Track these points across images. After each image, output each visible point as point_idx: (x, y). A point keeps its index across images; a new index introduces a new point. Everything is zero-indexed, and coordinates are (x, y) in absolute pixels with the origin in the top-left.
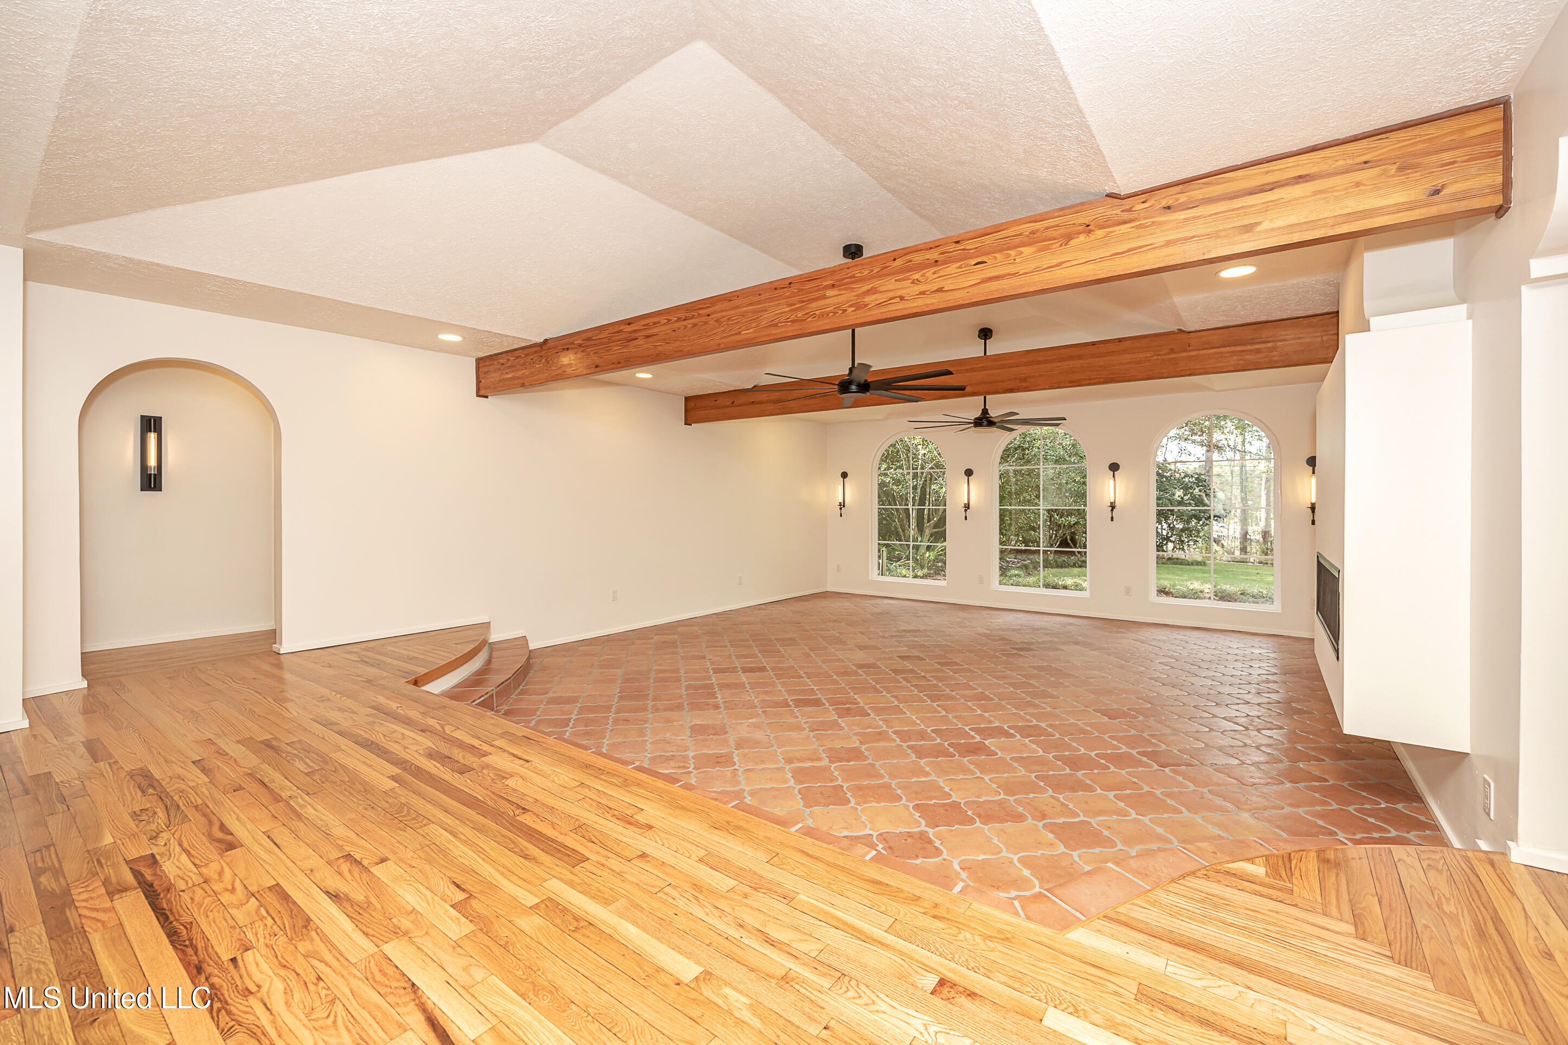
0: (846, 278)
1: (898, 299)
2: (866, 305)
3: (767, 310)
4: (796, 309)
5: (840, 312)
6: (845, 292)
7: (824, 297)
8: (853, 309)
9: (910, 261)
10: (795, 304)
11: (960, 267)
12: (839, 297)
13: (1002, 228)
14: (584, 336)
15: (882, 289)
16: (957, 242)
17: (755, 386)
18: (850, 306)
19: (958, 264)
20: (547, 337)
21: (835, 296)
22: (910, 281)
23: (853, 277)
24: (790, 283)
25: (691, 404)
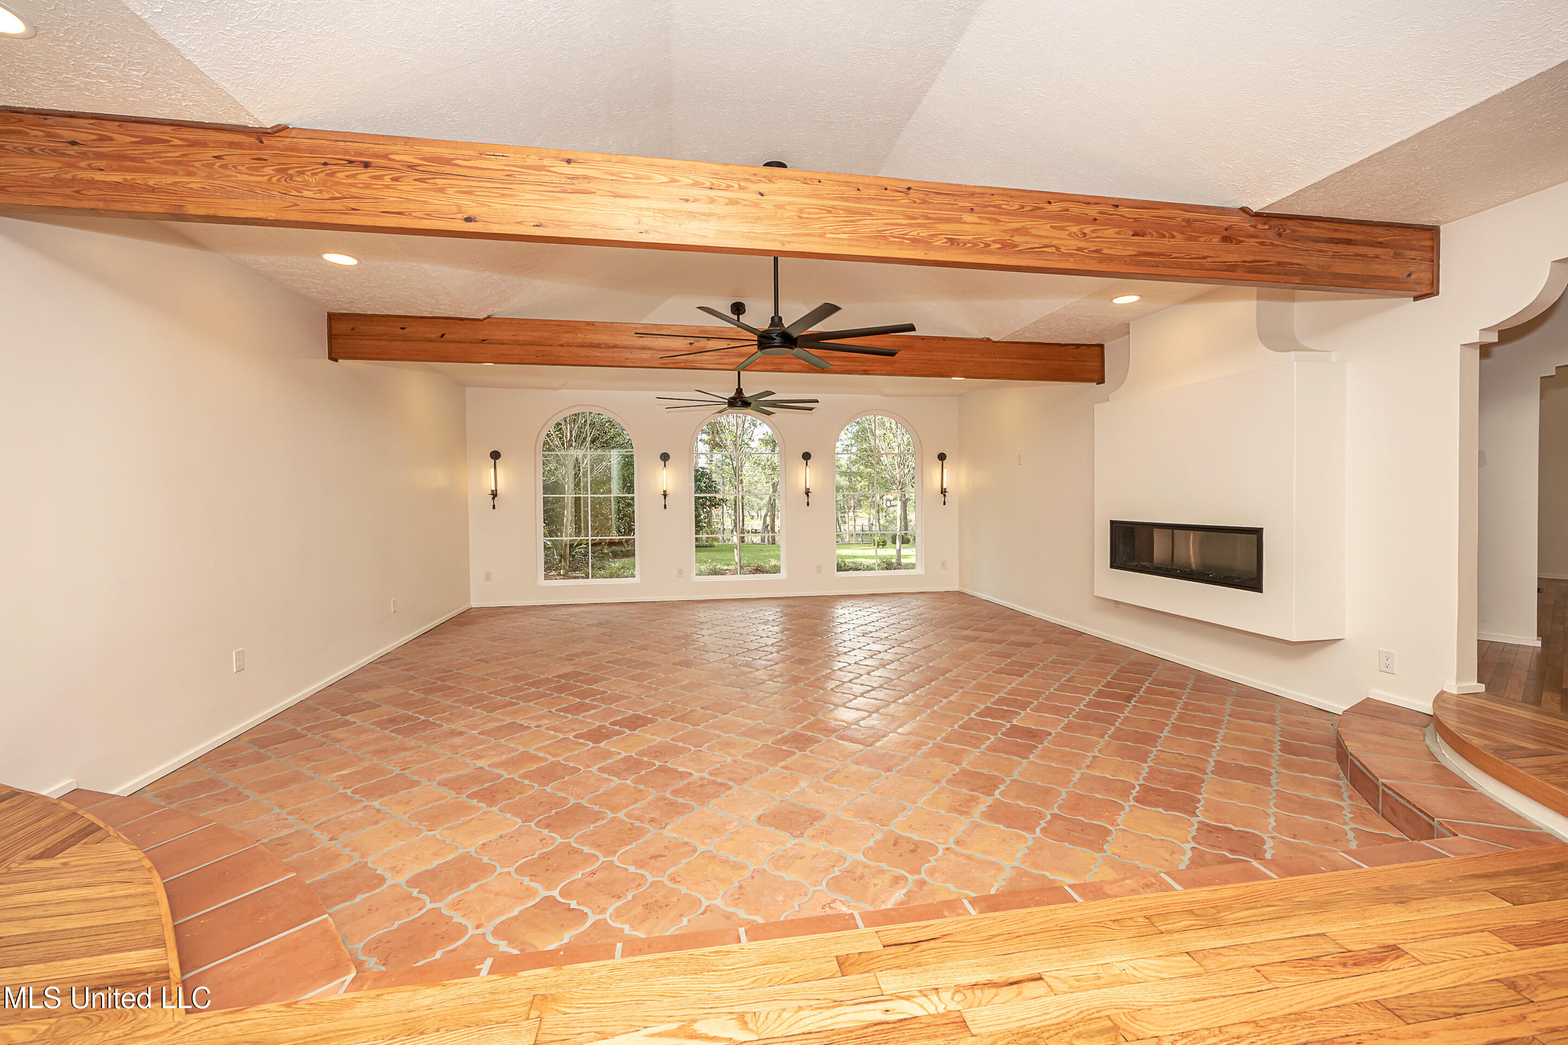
0: (991, 206)
1: (1053, 250)
2: (1016, 246)
3: (871, 215)
4: (919, 225)
5: (982, 245)
6: (988, 222)
7: (959, 221)
8: (999, 246)
9: (1067, 210)
10: (917, 218)
11: (1118, 233)
12: (980, 226)
13: (1159, 207)
14: (427, 150)
15: (1034, 232)
16: (1117, 206)
17: (489, 317)
18: (994, 241)
19: (1117, 230)
20: (283, 121)
21: (974, 223)
22: (1069, 232)
23: (999, 207)
24: (909, 189)
25: (342, 327)
